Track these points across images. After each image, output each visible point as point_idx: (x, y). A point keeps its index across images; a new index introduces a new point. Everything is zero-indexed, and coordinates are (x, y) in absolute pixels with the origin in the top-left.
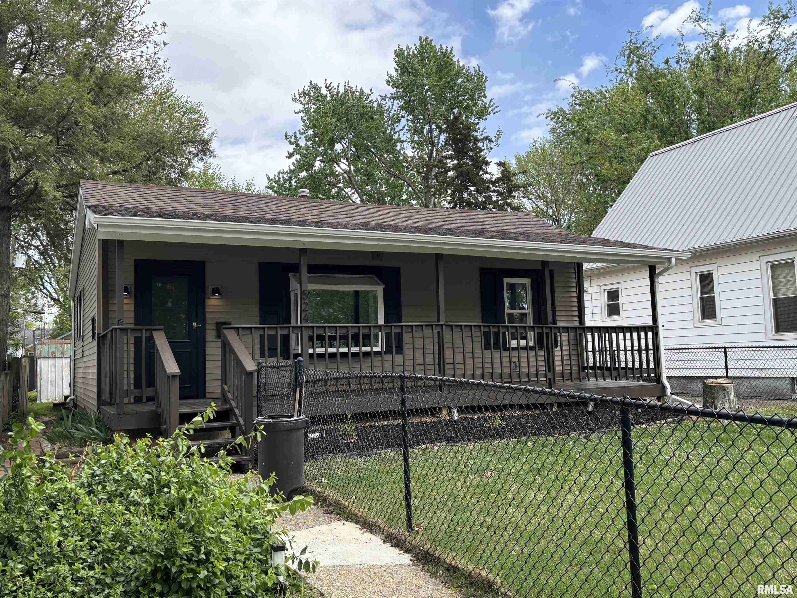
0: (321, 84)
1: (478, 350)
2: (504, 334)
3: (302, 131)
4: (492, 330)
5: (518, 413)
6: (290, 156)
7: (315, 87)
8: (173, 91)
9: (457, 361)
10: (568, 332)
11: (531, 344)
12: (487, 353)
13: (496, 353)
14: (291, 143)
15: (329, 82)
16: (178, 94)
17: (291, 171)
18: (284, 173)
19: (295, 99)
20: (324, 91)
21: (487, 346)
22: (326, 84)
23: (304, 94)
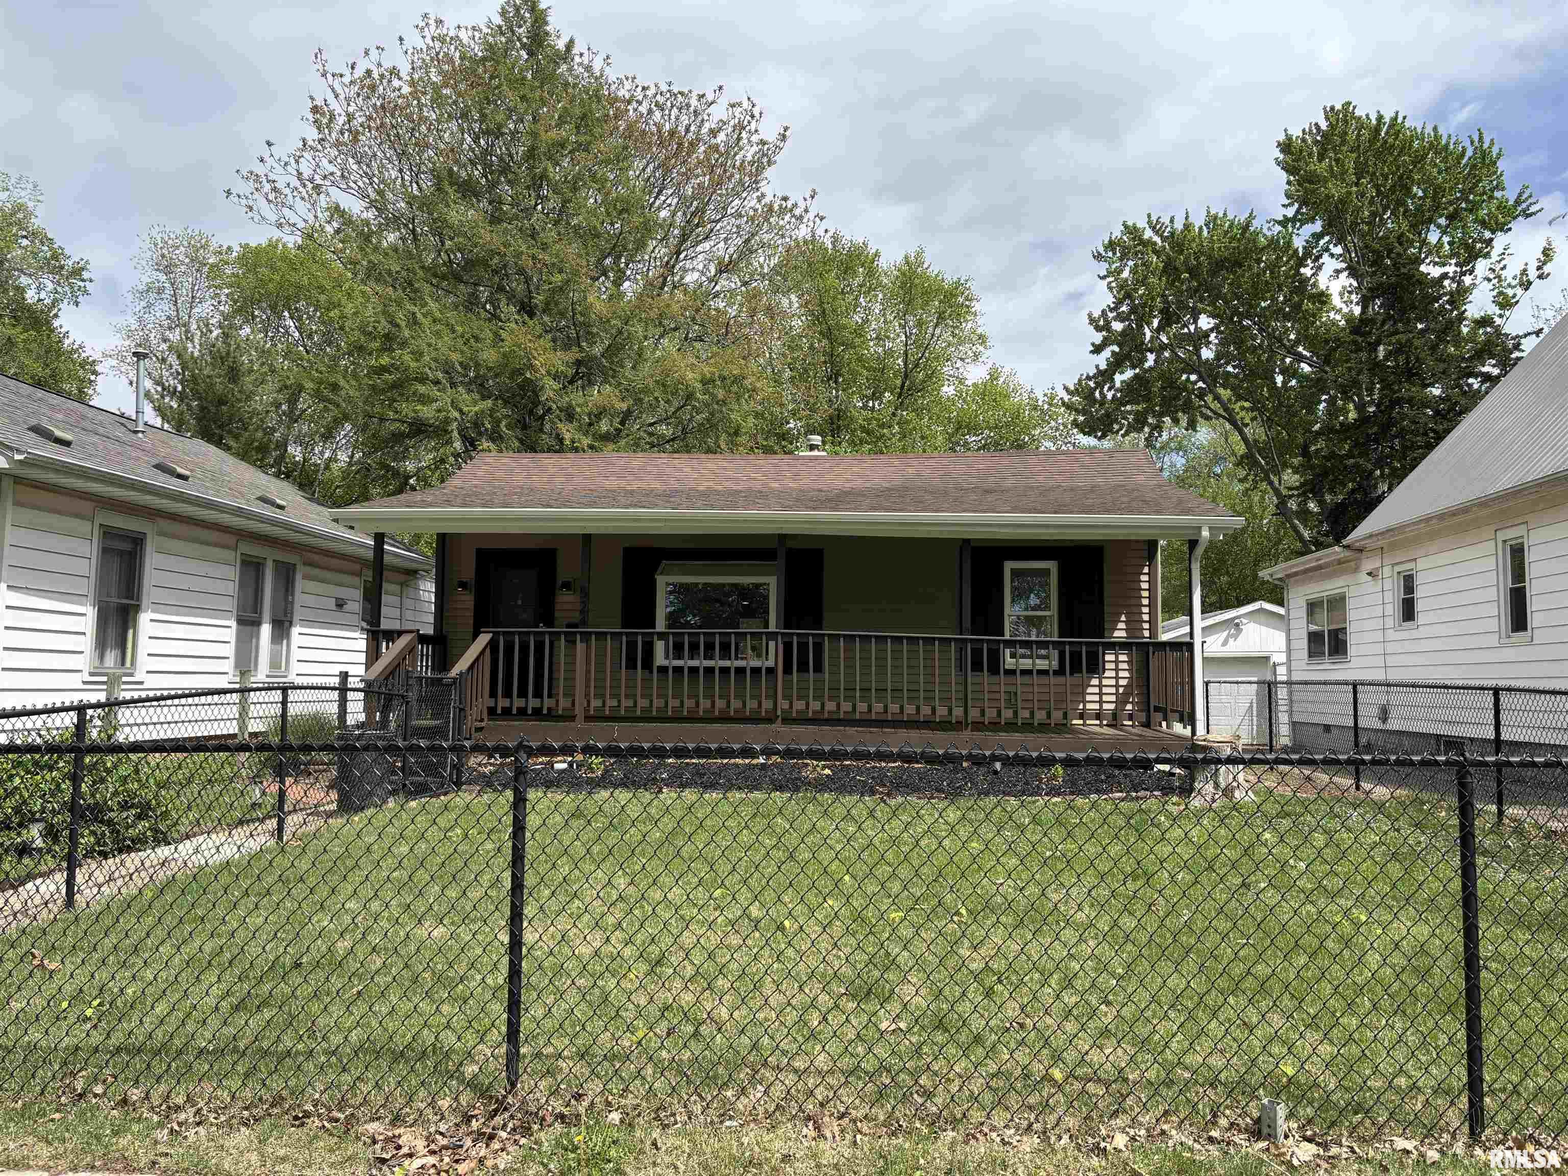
0: (1142, 224)
3: (1112, 306)
6: (1097, 349)
7: (1132, 231)
8: (925, 266)
14: (1098, 329)
15: (1154, 218)
16: (933, 271)
17: (1100, 373)
18: (1089, 378)
19: (1098, 257)
20: (1148, 234)
22: (1149, 222)
23: (1111, 245)
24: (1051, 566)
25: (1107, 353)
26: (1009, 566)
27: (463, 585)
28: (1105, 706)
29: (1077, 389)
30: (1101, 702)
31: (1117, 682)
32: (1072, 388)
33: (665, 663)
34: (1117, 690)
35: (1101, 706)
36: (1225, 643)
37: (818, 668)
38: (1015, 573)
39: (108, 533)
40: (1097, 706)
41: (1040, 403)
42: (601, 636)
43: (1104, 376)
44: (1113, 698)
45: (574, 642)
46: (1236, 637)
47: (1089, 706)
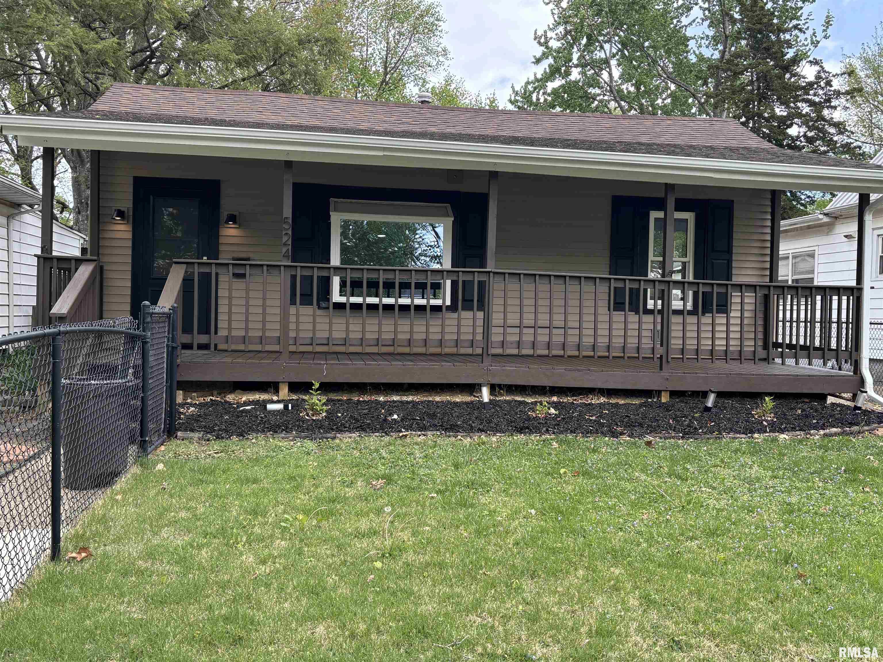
1: (603, 310)
2: (645, 291)
4: (628, 285)
5: (603, 400)
9: (570, 324)
10: (755, 292)
11: (689, 306)
12: (618, 316)
13: (633, 318)
21: (619, 306)
24: (689, 216)
27: (120, 214)
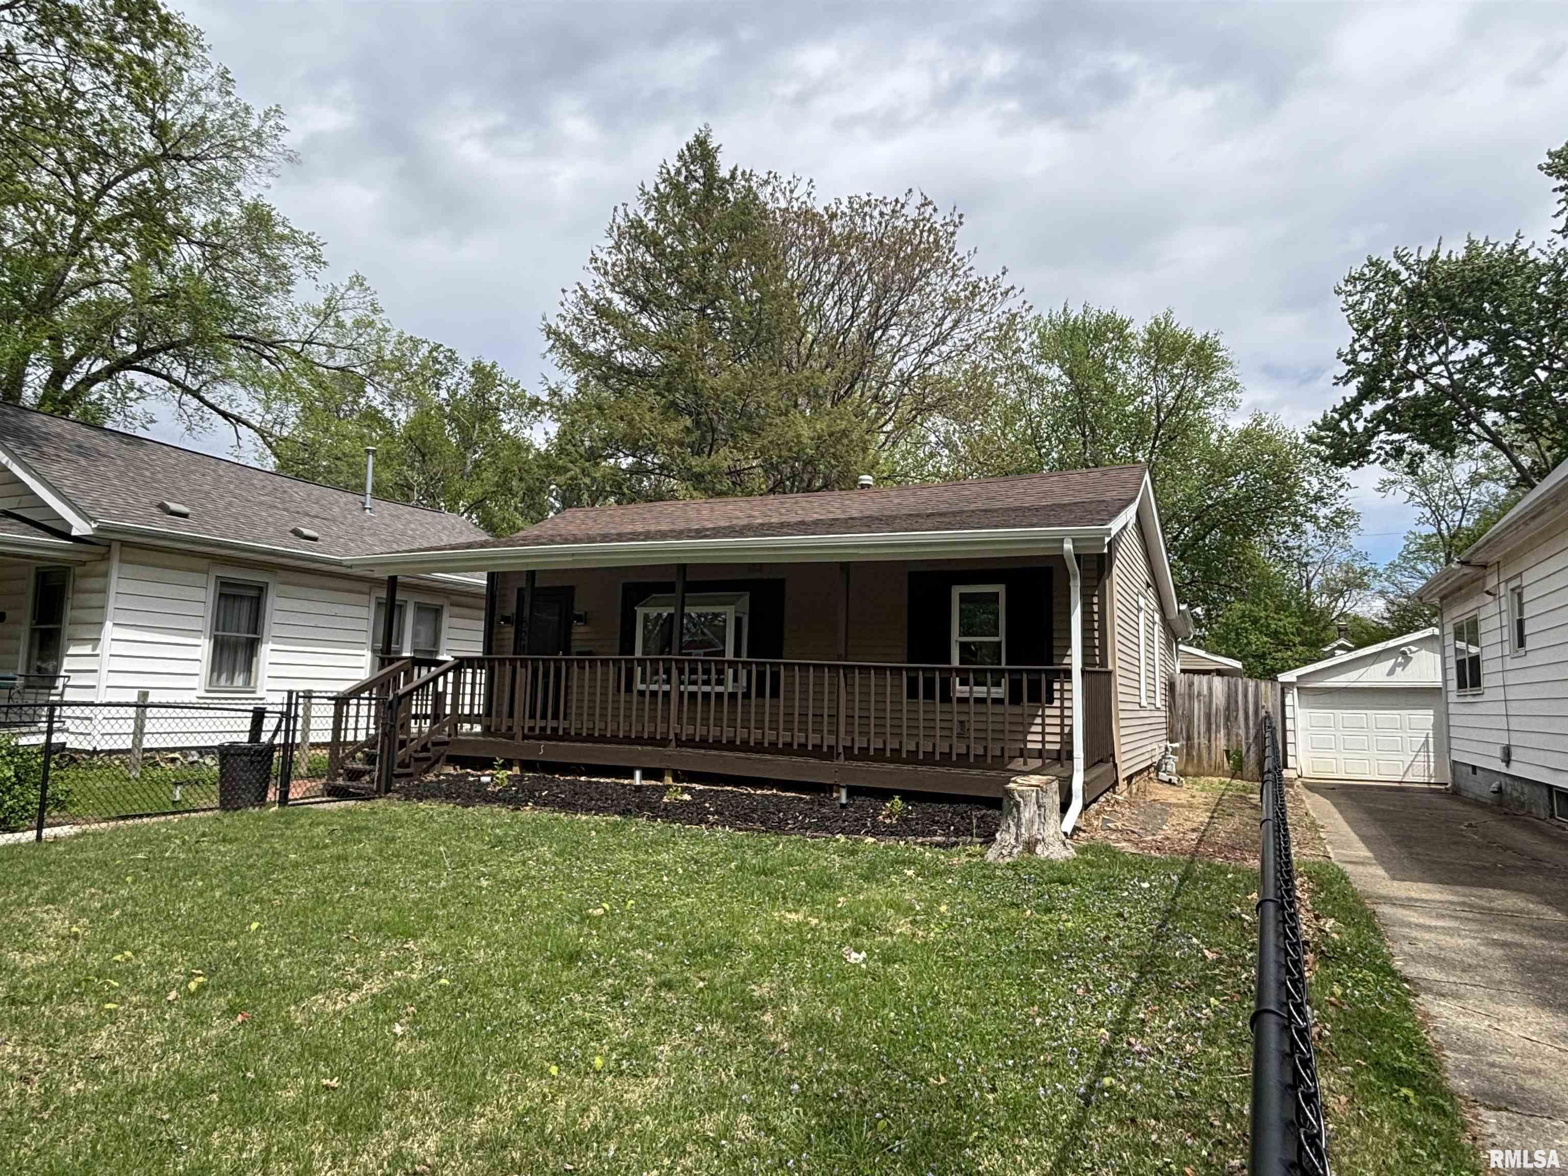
24: (1000, 589)
25: (1355, 384)
26: (957, 591)
27: (507, 620)
28: (1048, 746)
29: (1324, 425)
30: (1043, 742)
31: (1062, 721)
32: (1320, 423)
33: (642, 687)
34: (1062, 730)
35: (1044, 746)
36: (1391, 672)
37: (775, 693)
38: (964, 598)
39: (224, 583)
40: (1039, 746)
41: (1301, 441)
42: (605, 662)
43: (1353, 406)
44: (1058, 738)
45: (584, 668)
46: (1404, 665)
47: (1030, 746)
